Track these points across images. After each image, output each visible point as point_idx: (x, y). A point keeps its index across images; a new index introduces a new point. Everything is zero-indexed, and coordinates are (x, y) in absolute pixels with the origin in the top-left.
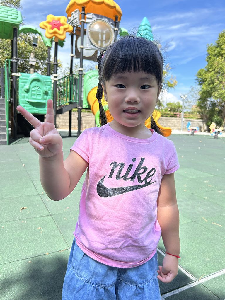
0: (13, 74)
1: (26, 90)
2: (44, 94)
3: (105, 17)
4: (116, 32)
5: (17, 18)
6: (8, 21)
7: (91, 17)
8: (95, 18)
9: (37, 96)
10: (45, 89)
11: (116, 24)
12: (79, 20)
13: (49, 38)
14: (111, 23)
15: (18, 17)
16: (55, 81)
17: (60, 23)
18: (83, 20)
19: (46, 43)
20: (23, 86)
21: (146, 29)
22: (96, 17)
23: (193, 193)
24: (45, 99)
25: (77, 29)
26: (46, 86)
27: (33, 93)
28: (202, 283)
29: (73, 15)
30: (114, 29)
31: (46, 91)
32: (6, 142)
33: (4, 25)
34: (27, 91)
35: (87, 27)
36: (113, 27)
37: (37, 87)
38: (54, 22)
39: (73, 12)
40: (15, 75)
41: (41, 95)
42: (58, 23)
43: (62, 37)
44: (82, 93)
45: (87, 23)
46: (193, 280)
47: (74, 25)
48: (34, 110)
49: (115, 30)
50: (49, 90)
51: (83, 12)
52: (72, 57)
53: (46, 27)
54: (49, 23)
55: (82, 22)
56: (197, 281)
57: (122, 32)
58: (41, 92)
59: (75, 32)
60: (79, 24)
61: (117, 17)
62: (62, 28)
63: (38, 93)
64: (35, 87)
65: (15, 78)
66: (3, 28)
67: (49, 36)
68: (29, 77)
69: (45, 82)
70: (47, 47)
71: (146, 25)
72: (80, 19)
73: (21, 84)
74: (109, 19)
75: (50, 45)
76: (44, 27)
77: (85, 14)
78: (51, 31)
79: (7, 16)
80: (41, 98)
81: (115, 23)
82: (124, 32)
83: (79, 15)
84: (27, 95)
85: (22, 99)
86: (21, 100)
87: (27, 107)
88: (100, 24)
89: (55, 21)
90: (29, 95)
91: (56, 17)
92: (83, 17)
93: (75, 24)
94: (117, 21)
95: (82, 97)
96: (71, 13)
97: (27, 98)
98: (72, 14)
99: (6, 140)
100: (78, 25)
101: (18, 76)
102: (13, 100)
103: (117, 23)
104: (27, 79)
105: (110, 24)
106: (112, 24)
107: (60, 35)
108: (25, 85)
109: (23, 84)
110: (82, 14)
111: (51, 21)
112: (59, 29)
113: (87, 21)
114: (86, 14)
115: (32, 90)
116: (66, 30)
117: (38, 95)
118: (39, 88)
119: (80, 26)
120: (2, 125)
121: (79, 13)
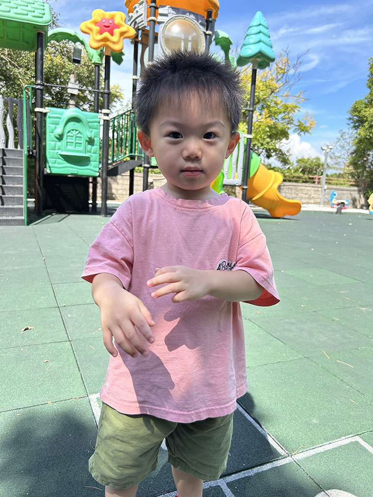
0: (37, 110)
1: (58, 136)
2: (87, 143)
3: (190, 13)
4: (208, 37)
5: (43, 16)
6: (28, 20)
7: (166, 12)
8: (172, 14)
9: (76, 146)
10: (88, 134)
11: (209, 23)
12: (146, 18)
13: (96, 49)
14: (200, 21)
15: (44, 14)
16: (105, 121)
17: (114, 24)
18: (153, 18)
19: (92, 57)
20: (53, 129)
21: (260, 32)
22: (174, 12)
23: (316, 310)
24: (89, 150)
25: (144, 32)
26: (91, 129)
27: (69, 140)
28: (296, 461)
29: (137, 9)
30: (205, 33)
31: (89, 136)
32: (23, 220)
33: (23, 27)
34: (60, 138)
35: (159, 29)
36: (203, 29)
37: (76, 130)
38: (104, 21)
39: (137, 5)
40: (41, 111)
41: (82, 145)
42: (110, 23)
43: (116, 47)
45: (159, 23)
46: (282, 454)
47: (138, 27)
48: (71, 169)
49: (206, 35)
50: (95, 137)
51: (153, 4)
52: (135, 81)
53: (91, 30)
54: (96, 23)
55: (150, 21)
56: (290, 457)
57: (220, 37)
58: (82, 139)
59: (140, 39)
60: (146, 24)
61: (211, 12)
62: (117, 31)
63: (77, 141)
64: (71, 131)
65: (39, 115)
66: (21, 33)
67: (95, 45)
68: (62, 114)
69: (89, 122)
70: (94, 63)
71: (260, 25)
72: (148, 17)
73: (49, 126)
74: (196, 15)
75: (99, 60)
76: (87, 30)
77: (156, 8)
78: (100, 37)
79: (26, 13)
80: (82, 149)
81: (207, 21)
82: (222, 38)
83: (146, 10)
84: (59, 144)
86: (49, 153)
87: (58, 164)
88: (182, 25)
89: (106, 19)
90: (62, 143)
91: (108, 14)
92: (153, 12)
93: (139, 25)
94: (210, 19)
96: (134, 7)
97: (59, 149)
99: (24, 217)
100: (145, 27)
101: (44, 112)
102: (36, 152)
103: (211, 22)
104: (60, 118)
105: (198, 24)
106: (201, 24)
107: (114, 43)
108: (55, 128)
109: (53, 126)
110: (150, 7)
111: (99, 20)
112: (112, 34)
113: (160, 19)
114: (158, 7)
115: (67, 136)
116: (123, 35)
117: (77, 144)
118: (80, 132)
119: (148, 28)
120: (18, 194)
121: (147, 5)
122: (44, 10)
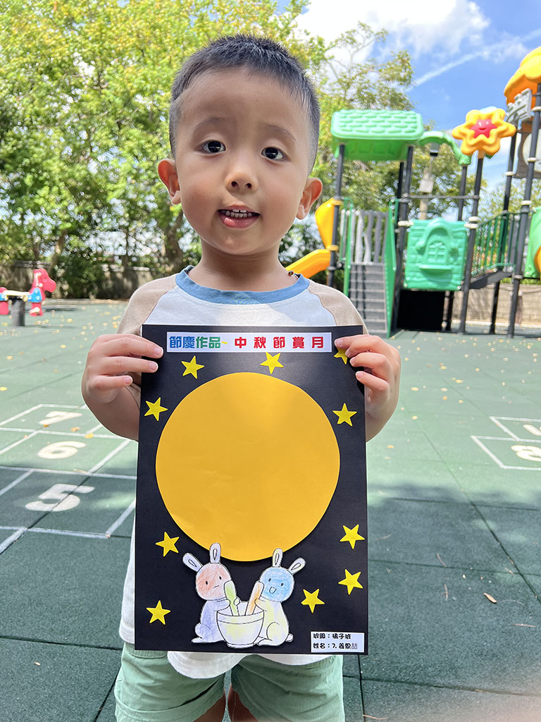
0: (400, 223)
1: (420, 249)
2: (450, 255)
5: (415, 129)
6: (401, 137)
9: (438, 258)
10: (453, 244)
12: (530, 109)
13: (469, 154)
15: (416, 127)
16: (472, 230)
17: (491, 124)
18: (539, 108)
19: (460, 157)
20: (415, 242)
24: (451, 262)
26: (456, 240)
27: (431, 253)
29: (520, 100)
31: (453, 248)
32: (385, 333)
34: (421, 251)
37: (439, 242)
38: (480, 123)
39: (519, 95)
40: (404, 224)
41: (445, 257)
42: (487, 125)
43: (493, 148)
44: (526, 247)
50: (460, 247)
51: (539, 93)
52: (510, 178)
53: (464, 135)
54: (470, 127)
55: (535, 112)
58: (445, 250)
59: (519, 129)
60: (530, 115)
62: (493, 132)
63: (440, 253)
64: (435, 243)
65: (402, 228)
67: (468, 150)
68: (426, 225)
69: (454, 232)
70: (462, 165)
73: (411, 239)
75: (468, 160)
76: (460, 136)
78: (474, 141)
80: (443, 261)
83: (531, 100)
84: (420, 257)
85: (412, 265)
86: (408, 266)
87: (416, 278)
89: (482, 121)
90: (424, 256)
91: (483, 113)
92: (538, 102)
93: (520, 117)
95: (525, 254)
96: (515, 98)
97: (420, 263)
98: (517, 98)
100: (528, 118)
101: (408, 225)
104: (423, 230)
107: (490, 145)
108: (418, 241)
109: (415, 239)
110: (536, 96)
111: (474, 122)
112: (488, 135)
115: (430, 249)
116: (501, 135)
118: (443, 244)
121: (531, 95)
122: (415, 122)
